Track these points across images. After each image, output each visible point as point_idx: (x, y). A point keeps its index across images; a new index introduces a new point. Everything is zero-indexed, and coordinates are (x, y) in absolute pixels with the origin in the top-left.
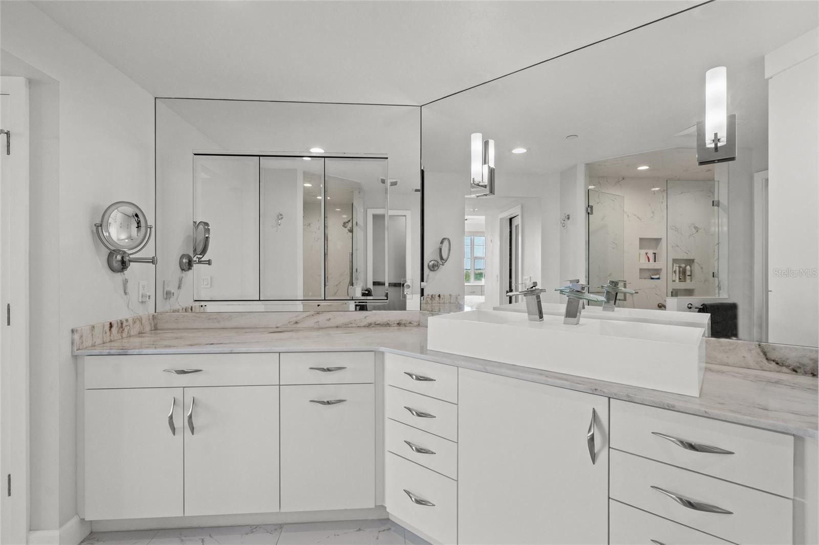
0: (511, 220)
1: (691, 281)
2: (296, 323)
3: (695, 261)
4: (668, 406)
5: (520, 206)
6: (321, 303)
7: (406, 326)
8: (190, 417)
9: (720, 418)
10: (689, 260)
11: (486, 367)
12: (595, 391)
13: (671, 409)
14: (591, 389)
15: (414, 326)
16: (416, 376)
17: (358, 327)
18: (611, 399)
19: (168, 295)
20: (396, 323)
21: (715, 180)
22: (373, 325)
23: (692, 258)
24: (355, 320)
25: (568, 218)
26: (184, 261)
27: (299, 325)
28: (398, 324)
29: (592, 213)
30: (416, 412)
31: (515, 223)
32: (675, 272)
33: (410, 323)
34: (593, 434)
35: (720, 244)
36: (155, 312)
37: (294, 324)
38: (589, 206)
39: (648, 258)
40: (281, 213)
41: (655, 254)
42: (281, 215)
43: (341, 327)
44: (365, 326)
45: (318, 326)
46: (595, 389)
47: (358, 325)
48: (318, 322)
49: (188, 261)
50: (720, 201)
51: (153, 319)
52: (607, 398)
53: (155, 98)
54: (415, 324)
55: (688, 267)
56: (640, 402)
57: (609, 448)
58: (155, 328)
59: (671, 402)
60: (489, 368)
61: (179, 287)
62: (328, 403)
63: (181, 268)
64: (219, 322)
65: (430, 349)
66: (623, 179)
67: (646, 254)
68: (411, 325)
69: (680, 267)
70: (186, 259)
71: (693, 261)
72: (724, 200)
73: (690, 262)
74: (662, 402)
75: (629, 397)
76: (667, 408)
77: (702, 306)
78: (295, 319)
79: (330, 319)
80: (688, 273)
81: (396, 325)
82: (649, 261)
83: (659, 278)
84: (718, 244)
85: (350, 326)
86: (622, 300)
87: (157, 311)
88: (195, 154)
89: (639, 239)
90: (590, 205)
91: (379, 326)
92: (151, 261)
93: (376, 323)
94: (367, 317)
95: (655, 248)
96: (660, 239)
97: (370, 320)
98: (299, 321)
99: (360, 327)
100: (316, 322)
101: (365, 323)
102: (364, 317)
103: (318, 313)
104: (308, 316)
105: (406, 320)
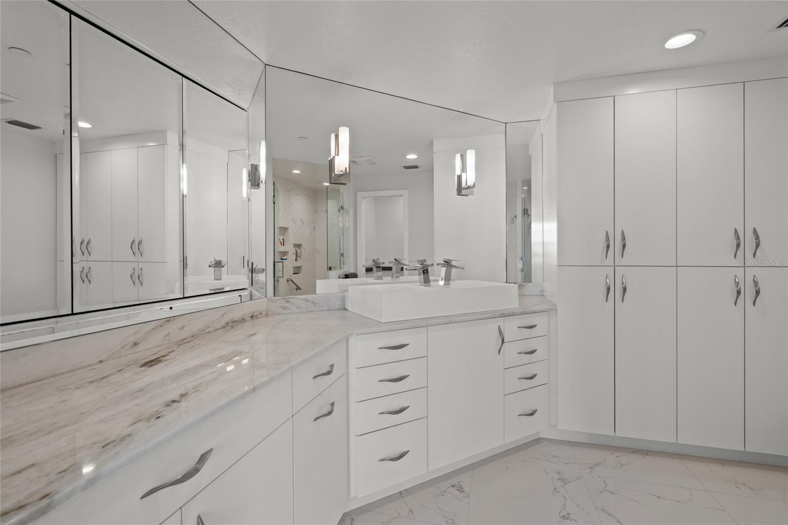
1: (301, 261)
2: (136, 344)
3: (302, 246)
7: (257, 318)
10: (298, 245)
15: (263, 317)
20: (250, 315)
22: (230, 324)
23: (300, 243)
24: (212, 322)
27: (139, 348)
28: (251, 317)
32: (294, 254)
33: (261, 314)
37: (132, 347)
39: (281, 242)
41: (283, 239)
43: (197, 336)
44: (222, 328)
45: (166, 342)
47: (215, 329)
50: (344, 206)
55: (298, 250)
62: (330, 413)
67: (280, 239)
71: (301, 245)
72: (346, 206)
78: (133, 339)
79: (184, 327)
80: (299, 255)
82: (281, 245)
83: (286, 259)
85: (207, 331)
91: (235, 323)
93: (233, 321)
94: (225, 314)
95: (284, 235)
96: (288, 228)
97: (227, 318)
98: (139, 342)
99: (219, 329)
100: (166, 336)
101: (222, 323)
102: (221, 315)
103: (168, 321)
104: (153, 329)
105: (257, 311)
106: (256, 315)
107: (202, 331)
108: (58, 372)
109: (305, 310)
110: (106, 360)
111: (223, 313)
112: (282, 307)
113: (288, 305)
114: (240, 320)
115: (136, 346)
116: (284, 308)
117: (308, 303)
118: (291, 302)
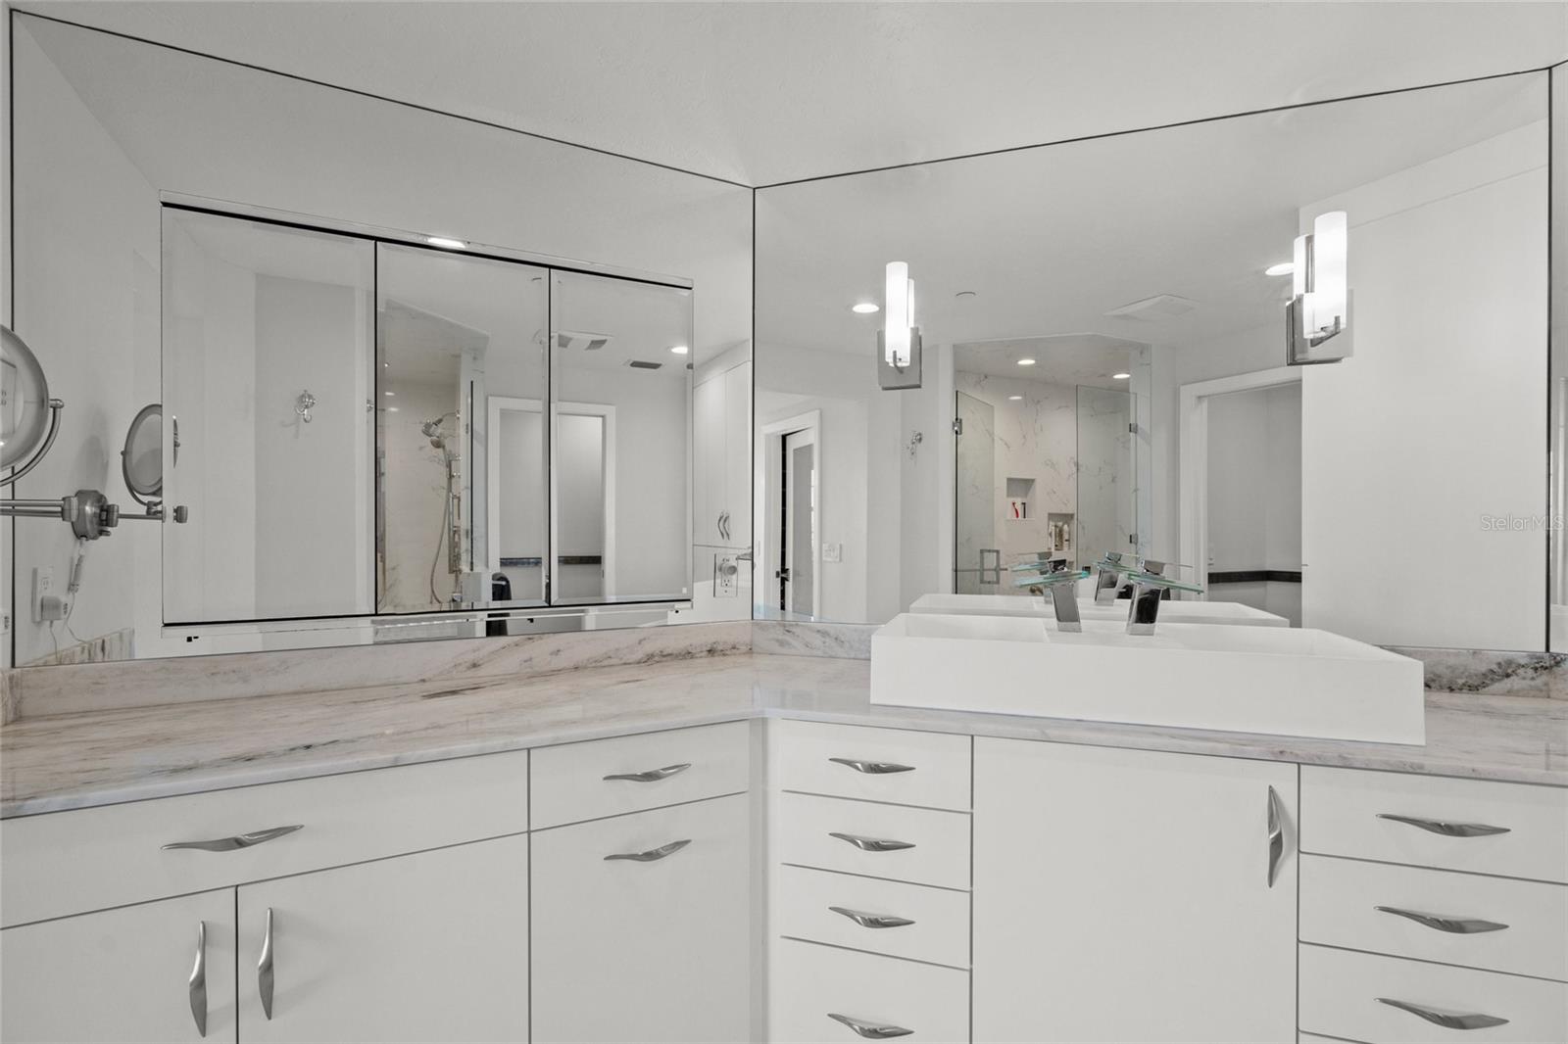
0: (784, 438)
1: (1069, 549)
2: (475, 665)
3: (1076, 517)
4: (1411, 767)
5: (818, 412)
6: (535, 614)
7: (724, 655)
8: (268, 968)
9: (1496, 778)
10: (1066, 515)
11: (1047, 731)
12: (1279, 756)
13: (1418, 771)
14: (1273, 753)
15: (740, 654)
16: (862, 764)
17: (625, 664)
18: (1302, 766)
19: (49, 610)
20: (705, 649)
21: (1131, 391)
22: (656, 659)
23: (1069, 512)
24: (617, 650)
25: (920, 440)
26: (88, 509)
27: (481, 672)
28: (709, 651)
29: (961, 433)
30: (863, 842)
31: (793, 444)
32: (1050, 534)
33: (734, 648)
34: (1280, 835)
35: (1139, 492)
36: (13, 665)
37: (469, 668)
38: (957, 419)
39: (1016, 510)
40: (309, 392)
41: (1024, 504)
42: (310, 397)
43: (585, 668)
44: (639, 663)
45: (529, 670)
46: (1280, 752)
47: (623, 662)
48: (531, 659)
49: (98, 511)
50: (1139, 424)
51: (11, 688)
52: (1296, 765)
53: (11, 11)
54: (744, 648)
55: (1066, 527)
56: (1364, 766)
57: (1299, 851)
58: (15, 713)
59: (1417, 760)
60: (1053, 733)
61: (72, 587)
62: (650, 856)
63: (75, 532)
64: (245, 680)
65: (876, 703)
66: (986, 377)
67: (1014, 504)
68: (734, 651)
69: (1056, 526)
70: (92, 505)
71: (1071, 516)
72: (1143, 423)
73: (1068, 518)
74: (1401, 762)
75: (1345, 758)
76: (1411, 770)
77: (1124, 588)
78: (471, 657)
79: (559, 651)
80: (1066, 537)
81: (705, 653)
82: (1017, 516)
84: (1136, 490)
85: (606, 663)
86: (993, 583)
87: (17, 664)
88: (165, 204)
89: (1005, 480)
90: (959, 417)
91: (669, 658)
92: (59, 509)
93: (665, 653)
94: (645, 639)
95: (1026, 495)
96: (1033, 481)
97: (649, 647)
98: (481, 662)
99: (630, 664)
100: (525, 661)
101: (639, 655)
102: (637, 642)
103: (530, 639)
104: (504, 648)
105: (725, 643)
106: (720, 648)
107: (596, 662)
108: (368, 684)
109: (820, 653)
110: (430, 680)
111: (642, 638)
112: (778, 641)
113: (788, 638)
114: (680, 654)
115: (474, 669)
116: (782, 643)
117: (827, 640)
118: (794, 633)
